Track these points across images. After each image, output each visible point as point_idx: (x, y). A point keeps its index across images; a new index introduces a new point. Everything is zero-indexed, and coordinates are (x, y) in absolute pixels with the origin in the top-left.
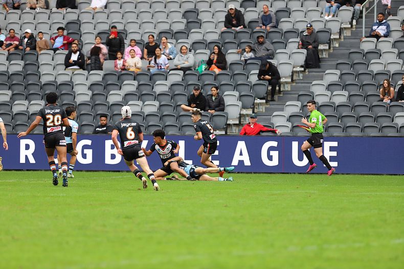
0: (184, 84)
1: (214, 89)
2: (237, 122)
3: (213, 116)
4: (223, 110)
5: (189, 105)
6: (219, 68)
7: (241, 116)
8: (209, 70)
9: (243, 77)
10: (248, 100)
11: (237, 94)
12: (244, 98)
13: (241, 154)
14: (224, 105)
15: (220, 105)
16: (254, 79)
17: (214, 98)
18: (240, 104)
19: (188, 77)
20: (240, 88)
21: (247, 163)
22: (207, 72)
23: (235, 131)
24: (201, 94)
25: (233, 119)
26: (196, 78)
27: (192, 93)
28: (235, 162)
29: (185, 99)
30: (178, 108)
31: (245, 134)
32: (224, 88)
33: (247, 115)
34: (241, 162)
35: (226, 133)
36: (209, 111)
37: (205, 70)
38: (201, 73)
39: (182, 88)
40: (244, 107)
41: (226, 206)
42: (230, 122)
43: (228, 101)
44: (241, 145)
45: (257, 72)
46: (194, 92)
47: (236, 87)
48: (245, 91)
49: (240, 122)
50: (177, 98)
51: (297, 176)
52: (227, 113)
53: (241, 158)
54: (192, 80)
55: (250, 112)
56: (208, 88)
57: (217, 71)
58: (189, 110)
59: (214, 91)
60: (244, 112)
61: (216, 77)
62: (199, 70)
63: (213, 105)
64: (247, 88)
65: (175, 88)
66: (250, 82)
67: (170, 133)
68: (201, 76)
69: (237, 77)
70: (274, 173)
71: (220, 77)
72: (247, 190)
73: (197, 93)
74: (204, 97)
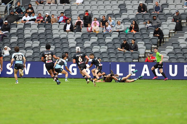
0: (119, 38)
1: (133, 40)
3: (132, 53)
4: (137, 50)
5: (121, 48)
6: (135, 31)
7: (145, 53)
8: (130, 32)
9: (146, 35)
10: (149, 46)
11: (143, 43)
12: (147, 45)
13: (146, 71)
14: (137, 48)
15: (136, 48)
17: (133, 45)
18: (145, 47)
19: (121, 35)
20: (145, 40)
21: (148, 75)
23: (143, 60)
24: (127, 43)
25: (142, 55)
26: (124, 35)
27: (123, 43)
28: (143, 75)
29: (119, 45)
30: (116, 49)
31: (147, 61)
32: (137, 40)
33: (148, 53)
34: (146, 74)
35: (139, 61)
36: (131, 51)
37: (129, 32)
38: (127, 33)
39: (118, 40)
40: (147, 49)
41: (138, 95)
42: (141, 56)
43: (139, 46)
44: (146, 66)
45: (153, 33)
46: (124, 42)
47: (143, 40)
48: (147, 41)
49: (145, 56)
50: (116, 45)
51: (172, 81)
52: (139, 52)
53: (146, 72)
54: (123, 36)
55: (149, 51)
58: (121, 50)
59: (133, 41)
60: (147, 51)
61: (134, 35)
62: (126, 32)
63: (132, 48)
64: (149, 40)
65: (115, 40)
66: (150, 37)
67: (113, 61)
68: (127, 34)
69: (143, 35)
70: (161, 79)
71: (136, 35)
72: (148, 87)
73: (125, 43)
74: (128, 44)
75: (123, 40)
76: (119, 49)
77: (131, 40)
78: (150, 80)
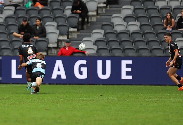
0: (16, 16)
1: (38, 20)
2: (56, 46)
3: (37, 41)
4: (45, 36)
5: (19, 33)
6: (41, 4)
7: (59, 41)
8: (34, 6)
9: (60, 11)
10: (64, 29)
11: (55, 24)
12: (61, 28)
13: (59, 70)
14: (45, 32)
15: (43, 33)
16: (68, 13)
17: (38, 27)
18: (58, 32)
19: (18, 12)
20: (58, 19)
21: (64, 77)
22: (32, 8)
23: (54, 52)
24: (28, 24)
25: (53, 43)
26: (24, 12)
27: (21, 24)
28: (54, 76)
29: (16, 28)
30: (11, 35)
31: (62, 54)
32: (45, 19)
33: (63, 40)
34: (59, 76)
35: (47, 54)
36: (35, 37)
37: (32, 6)
38: (28, 8)
39: (13, 20)
40: (61, 34)
41: (48, 110)
42: (51, 45)
43: (49, 29)
44: (59, 63)
45: (71, 7)
46: (23, 22)
47: (55, 19)
48: (62, 22)
49: (58, 45)
50: (11, 27)
51: (101, 86)
52: (48, 39)
53: (59, 73)
54: (21, 14)
55: (65, 38)
56: (34, 20)
57: (40, 7)
58: (19, 37)
59: (38, 22)
60: (61, 38)
61: (40, 11)
62: (27, 6)
63: (37, 32)
64: (63, 20)
65: (9, 20)
66: (65, 15)
67: (5, 54)
68: (28, 11)
69: (55, 12)
70: (84, 84)
71: (43, 12)
72: (63, 97)
73: (25, 24)
74: (30, 27)
75: (21, 20)
76: (15, 34)
77: (35, 19)
78: (66, 86)
